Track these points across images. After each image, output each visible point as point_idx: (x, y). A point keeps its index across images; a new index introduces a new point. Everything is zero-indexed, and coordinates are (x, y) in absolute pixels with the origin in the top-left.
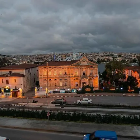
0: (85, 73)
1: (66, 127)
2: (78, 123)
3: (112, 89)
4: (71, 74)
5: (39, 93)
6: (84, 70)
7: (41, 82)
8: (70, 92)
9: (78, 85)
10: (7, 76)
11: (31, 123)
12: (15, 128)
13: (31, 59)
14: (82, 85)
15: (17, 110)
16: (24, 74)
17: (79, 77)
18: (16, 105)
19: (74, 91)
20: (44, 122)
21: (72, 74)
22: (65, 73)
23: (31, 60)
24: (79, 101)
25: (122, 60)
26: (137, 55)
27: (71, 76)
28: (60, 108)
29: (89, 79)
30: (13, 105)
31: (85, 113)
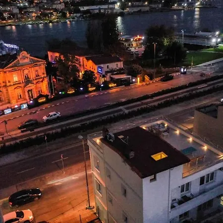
0: (28, 76)
3: (71, 92)
4: (7, 82)
9: (20, 95)
14: (27, 94)
17: (20, 83)
19: (25, 107)
21: (9, 82)
27: (8, 84)
28: (29, 132)
29: (35, 83)
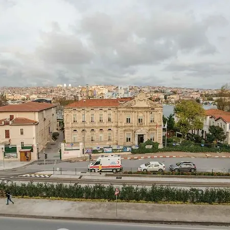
0: (142, 119)
1: (143, 212)
2: (162, 205)
5: (68, 153)
6: (141, 115)
7: (68, 134)
8: (120, 151)
9: (130, 139)
10: (7, 124)
11: (80, 209)
12: (53, 218)
13: (27, 94)
14: (136, 139)
15: (49, 184)
16: (37, 120)
17: (132, 126)
18: (33, 175)
19: (128, 150)
20: (102, 205)
22: (109, 119)
23: (27, 96)
24: (143, 167)
25: (178, 99)
26: (200, 92)
27: (119, 124)
28: (114, 178)
29: (148, 129)
30: (28, 175)
31: (172, 187)
